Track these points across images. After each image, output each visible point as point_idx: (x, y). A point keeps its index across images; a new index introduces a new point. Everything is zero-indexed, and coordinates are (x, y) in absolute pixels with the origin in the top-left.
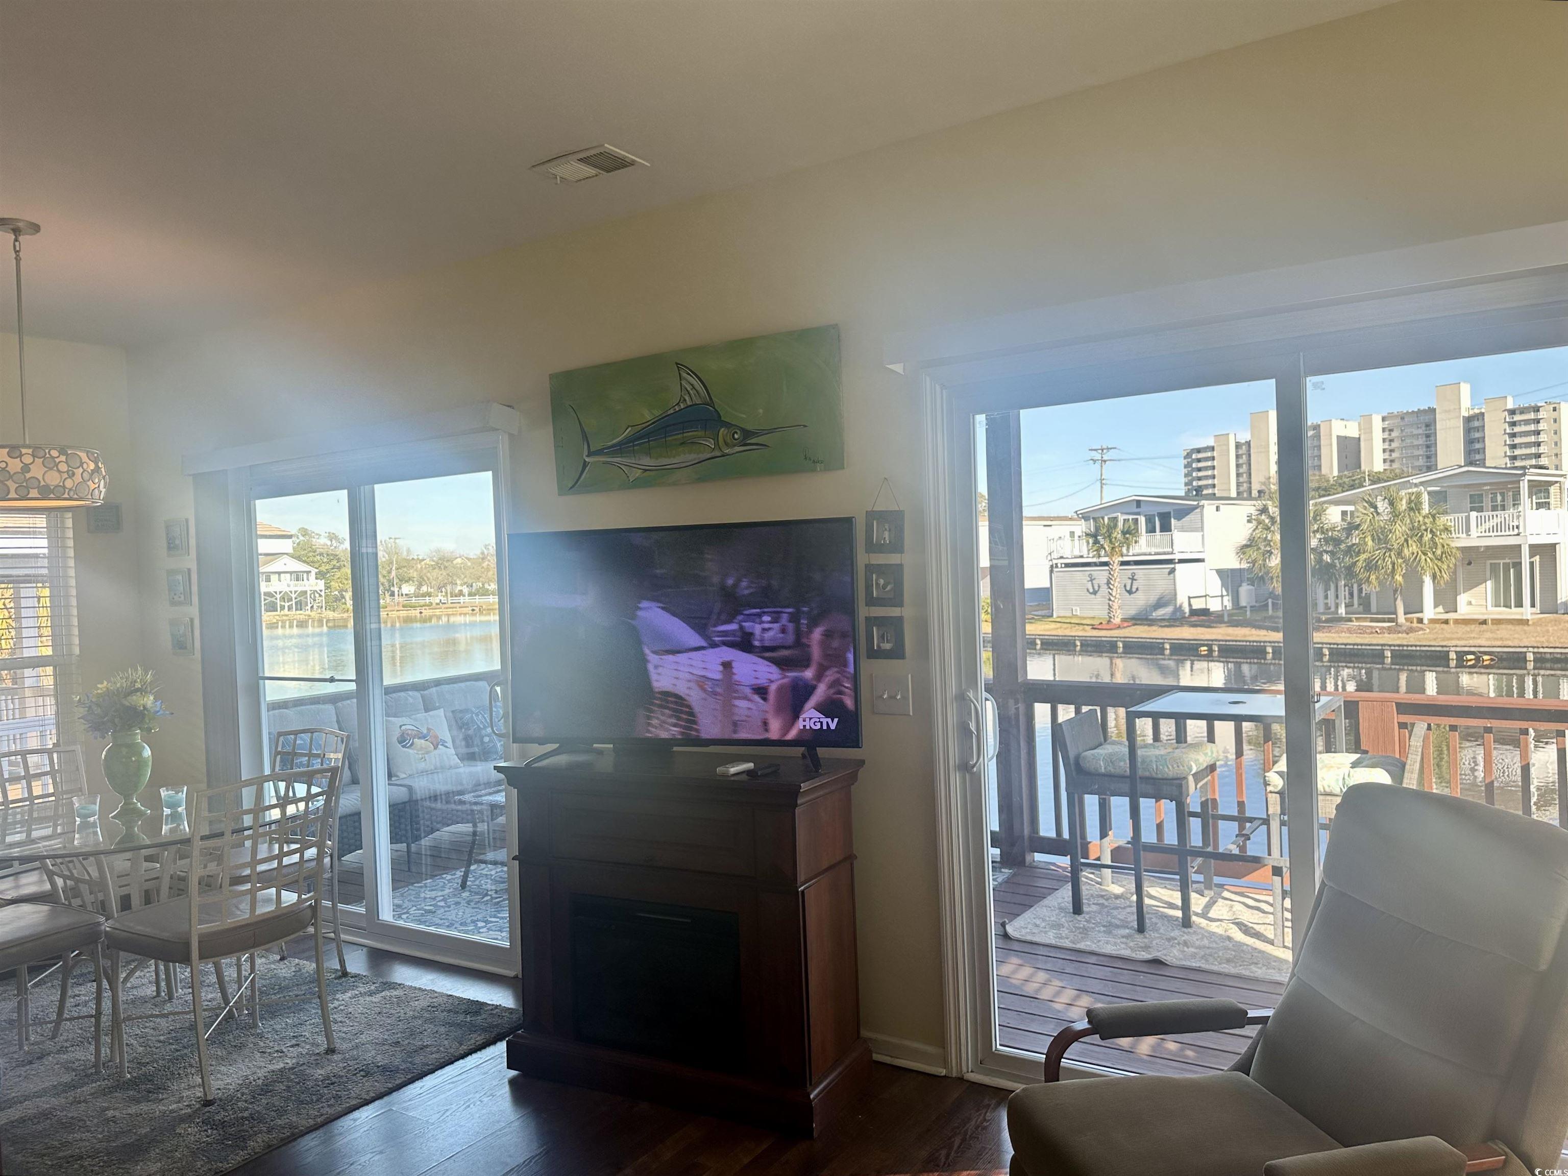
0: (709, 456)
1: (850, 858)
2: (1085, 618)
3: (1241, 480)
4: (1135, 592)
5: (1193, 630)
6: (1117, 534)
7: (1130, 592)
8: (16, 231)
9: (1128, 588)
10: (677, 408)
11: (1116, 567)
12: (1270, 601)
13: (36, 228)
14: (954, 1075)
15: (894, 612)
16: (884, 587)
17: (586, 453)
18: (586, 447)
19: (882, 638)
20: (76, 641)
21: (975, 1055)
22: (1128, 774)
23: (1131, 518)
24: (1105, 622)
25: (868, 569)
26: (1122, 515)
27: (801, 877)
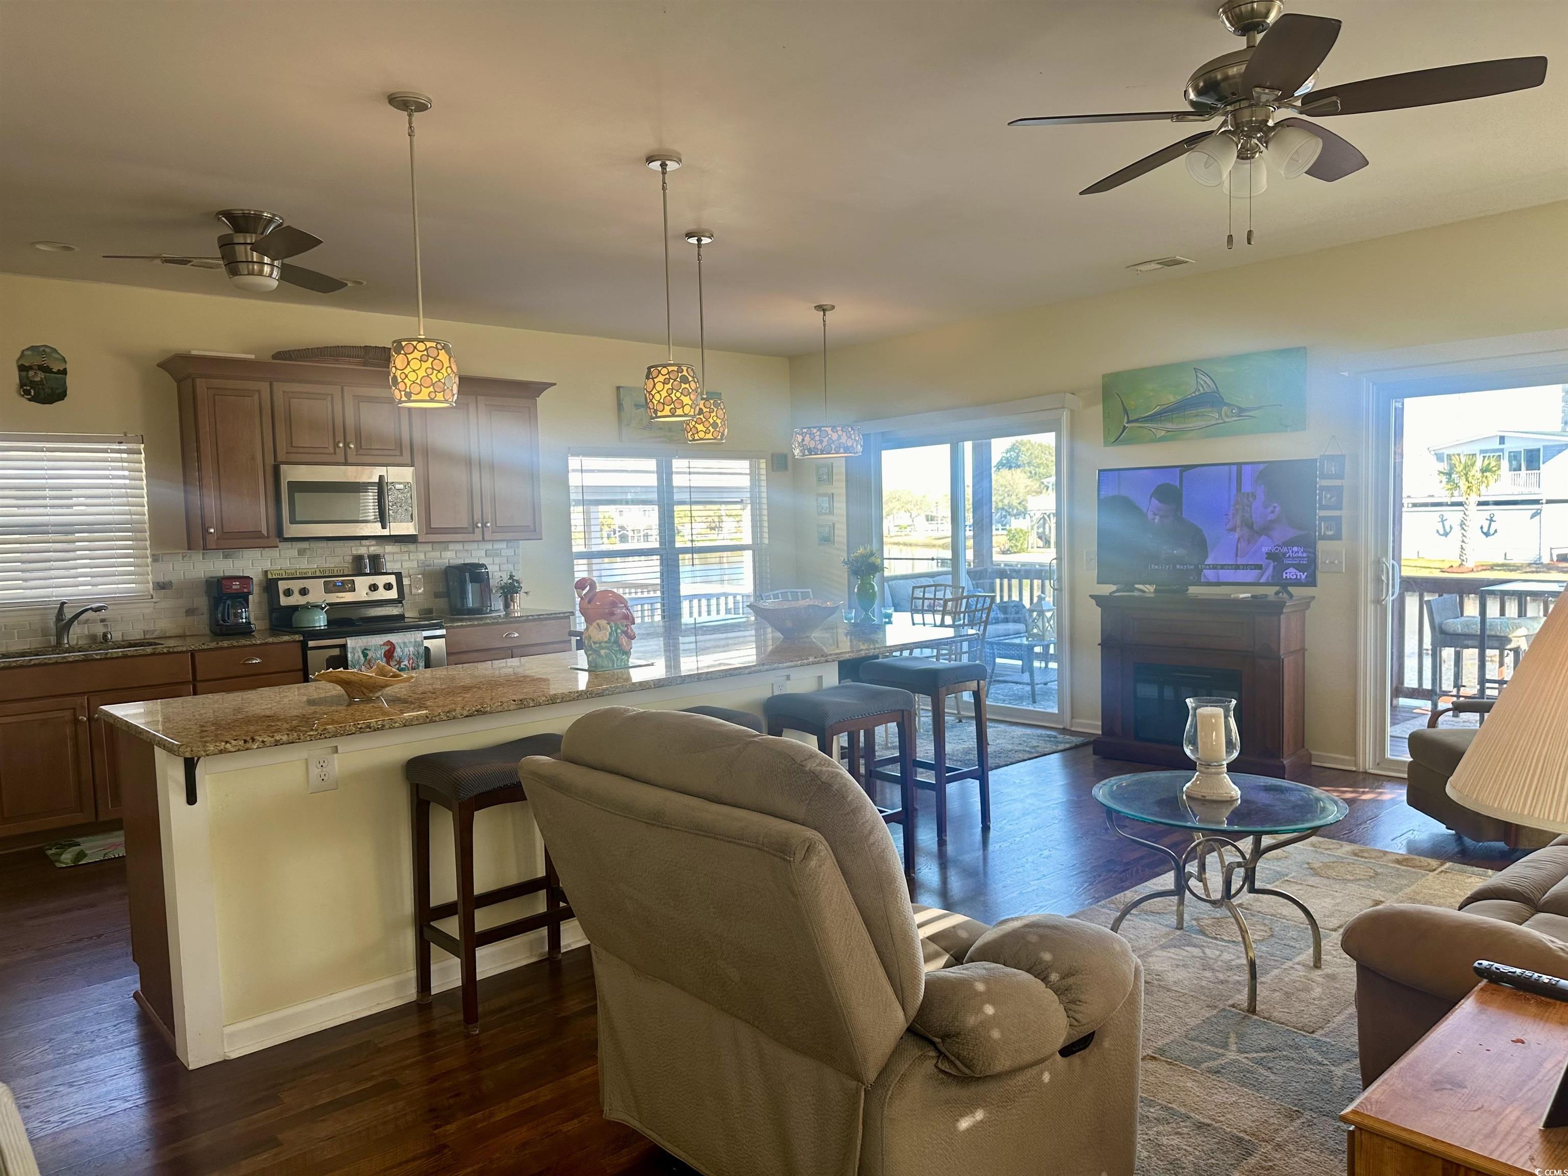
0: (1214, 422)
1: (1303, 651)
2: (1428, 560)
4: (1493, 534)
6: (1475, 472)
7: (1487, 534)
8: (824, 310)
9: (1485, 530)
10: (1193, 395)
11: (1472, 507)
13: (833, 307)
14: (1361, 770)
15: (1336, 513)
16: (1330, 499)
17: (1126, 420)
18: (1127, 417)
19: (1326, 528)
20: (766, 535)
21: (1375, 760)
22: (1479, 633)
23: (1491, 455)
24: (1456, 565)
25: (1323, 488)
26: (1482, 452)
27: (1282, 652)
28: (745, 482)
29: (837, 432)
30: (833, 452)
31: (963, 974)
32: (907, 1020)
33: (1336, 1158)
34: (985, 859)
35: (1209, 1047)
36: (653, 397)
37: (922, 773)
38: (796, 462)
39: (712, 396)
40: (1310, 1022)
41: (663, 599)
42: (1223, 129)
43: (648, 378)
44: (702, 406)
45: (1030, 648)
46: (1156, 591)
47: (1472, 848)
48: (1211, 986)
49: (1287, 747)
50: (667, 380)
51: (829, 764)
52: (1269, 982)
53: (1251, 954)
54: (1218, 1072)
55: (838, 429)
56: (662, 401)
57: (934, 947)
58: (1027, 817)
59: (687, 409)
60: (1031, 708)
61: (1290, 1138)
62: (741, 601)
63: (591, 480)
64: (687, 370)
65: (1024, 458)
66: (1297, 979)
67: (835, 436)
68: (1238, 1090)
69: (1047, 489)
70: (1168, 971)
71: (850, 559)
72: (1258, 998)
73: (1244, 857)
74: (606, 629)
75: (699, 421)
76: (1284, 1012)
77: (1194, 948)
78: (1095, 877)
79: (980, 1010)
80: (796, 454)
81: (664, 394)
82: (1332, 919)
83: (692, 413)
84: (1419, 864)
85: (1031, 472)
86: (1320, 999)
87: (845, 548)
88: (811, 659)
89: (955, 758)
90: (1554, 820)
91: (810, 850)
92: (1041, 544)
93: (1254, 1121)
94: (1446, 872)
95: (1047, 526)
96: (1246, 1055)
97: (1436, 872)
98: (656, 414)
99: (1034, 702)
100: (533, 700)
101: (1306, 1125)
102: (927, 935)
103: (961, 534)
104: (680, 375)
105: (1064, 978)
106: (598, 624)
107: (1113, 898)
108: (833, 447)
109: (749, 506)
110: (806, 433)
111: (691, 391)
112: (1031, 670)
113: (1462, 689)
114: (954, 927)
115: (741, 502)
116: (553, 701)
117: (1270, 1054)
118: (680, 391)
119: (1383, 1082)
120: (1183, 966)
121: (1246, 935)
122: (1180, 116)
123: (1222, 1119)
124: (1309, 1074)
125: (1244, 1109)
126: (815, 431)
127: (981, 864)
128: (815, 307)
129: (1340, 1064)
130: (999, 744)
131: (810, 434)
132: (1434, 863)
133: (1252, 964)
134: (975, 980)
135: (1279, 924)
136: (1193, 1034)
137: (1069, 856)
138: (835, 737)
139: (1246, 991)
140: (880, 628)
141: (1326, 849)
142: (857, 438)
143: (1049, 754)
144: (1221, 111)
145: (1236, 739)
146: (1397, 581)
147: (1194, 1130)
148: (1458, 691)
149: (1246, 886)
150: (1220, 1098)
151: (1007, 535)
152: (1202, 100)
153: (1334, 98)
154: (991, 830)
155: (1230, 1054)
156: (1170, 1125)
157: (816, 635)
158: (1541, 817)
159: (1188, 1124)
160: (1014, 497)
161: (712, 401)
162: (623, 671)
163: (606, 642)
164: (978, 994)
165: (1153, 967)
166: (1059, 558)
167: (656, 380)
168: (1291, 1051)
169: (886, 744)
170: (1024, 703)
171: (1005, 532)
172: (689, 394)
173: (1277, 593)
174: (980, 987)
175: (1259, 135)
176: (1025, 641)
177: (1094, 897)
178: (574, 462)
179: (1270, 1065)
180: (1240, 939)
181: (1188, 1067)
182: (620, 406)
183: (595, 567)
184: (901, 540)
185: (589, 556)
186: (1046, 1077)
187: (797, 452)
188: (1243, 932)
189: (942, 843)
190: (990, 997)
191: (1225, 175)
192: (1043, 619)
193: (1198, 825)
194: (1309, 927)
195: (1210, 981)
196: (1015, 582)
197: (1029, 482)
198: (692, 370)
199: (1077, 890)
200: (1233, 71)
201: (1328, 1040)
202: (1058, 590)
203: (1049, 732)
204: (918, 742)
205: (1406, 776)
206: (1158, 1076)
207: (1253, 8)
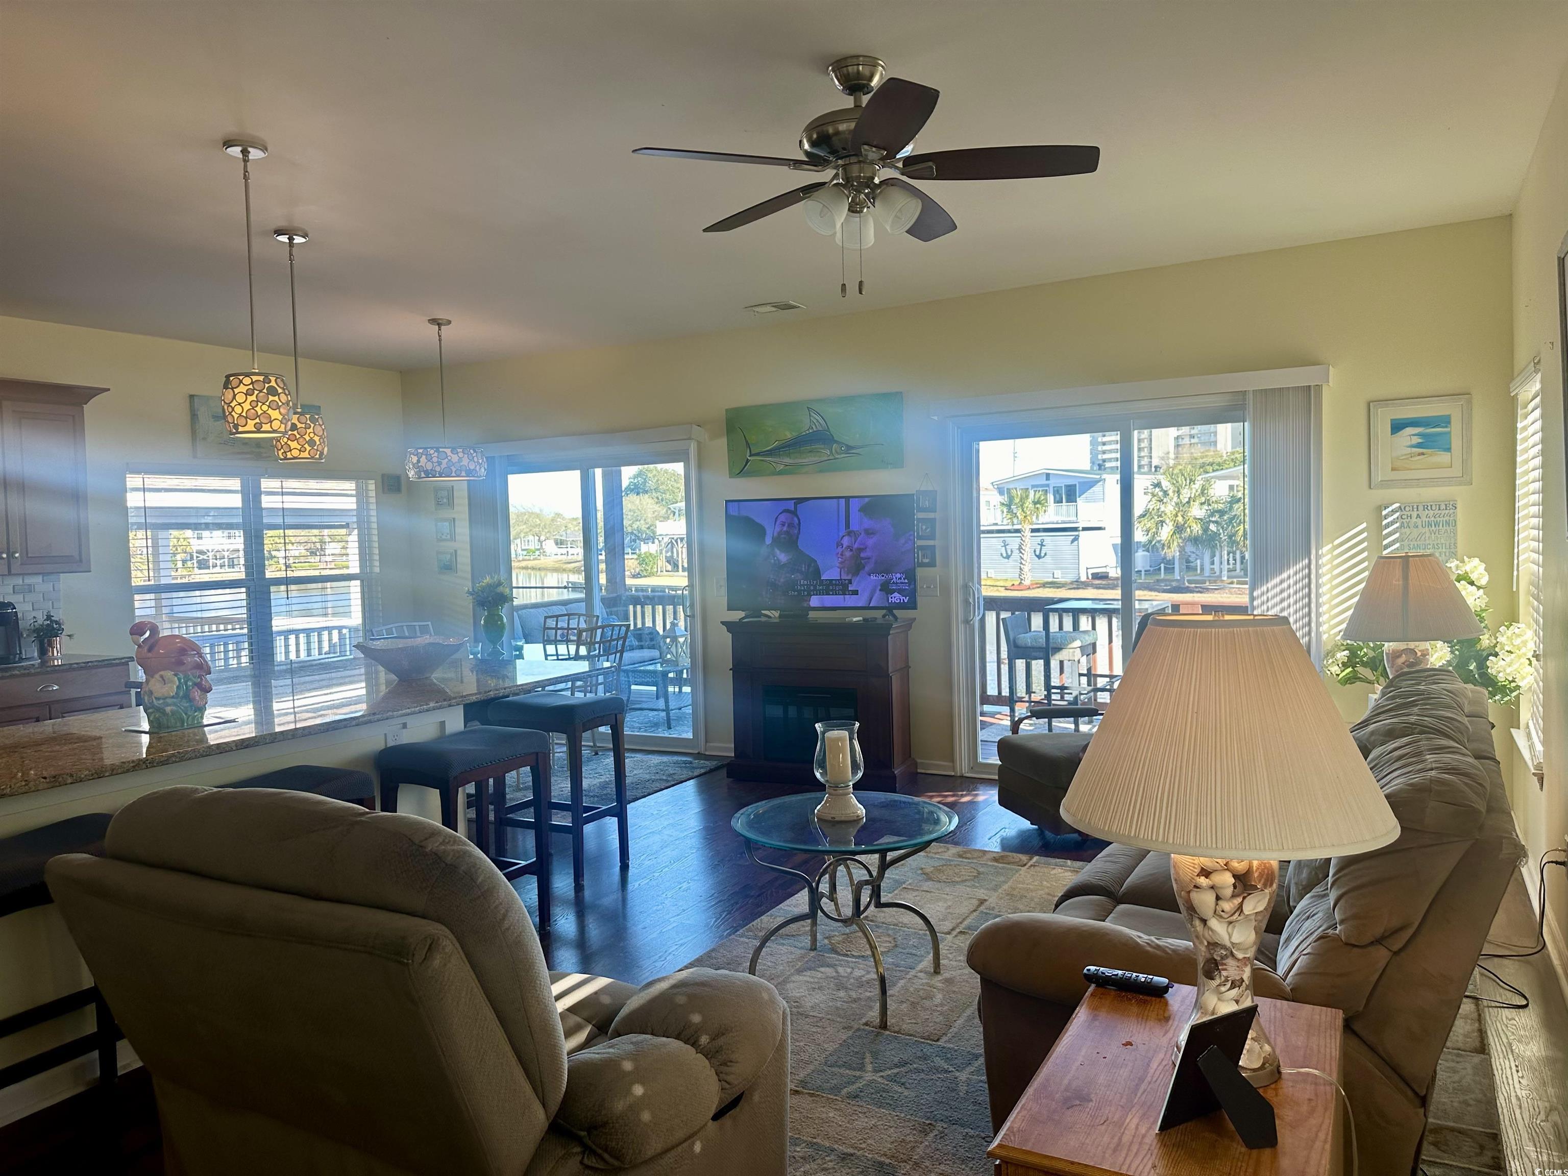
0: (826, 459)
1: (908, 667)
2: (998, 580)
3: (1142, 454)
4: (1044, 557)
5: (1095, 591)
6: (1029, 504)
7: (1039, 557)
8: (439, 325)
9: (1038, 553)
10: (807, 432)
11: (1028, 534)
12: (1162, 565)
13: (449, 322)
14: (959, 775)
15: (931, 543)
16: (926, 529)
17: (748, 454)
18: (748, 451)
19: (923, 556)
20: (377, 564)
21: (969, 765)
22: (1044, 646)
23: (1041, 489)
24: (1017, 583)
25: (918, 520)
26: (1033, 486)
27: (890, 670)
28: (350, 503)
29: (457, 453)
30: (453, 474)
31: (608, 1053)
32: (547, 1117)
33: (967, 1166)
34: (624, 900)
35: (847, 1071)
36: (233, 409)
37: (557, 814)
38: (411, 484)
39: (310, 410)
40: (935, 1029)
41: (250, 637)
42: (835, 182)
43: (226, 387)
44: (295, 421)
45: (665, 674)
46: (780, 616)
47: (1052, 841)
48: (845, 1006)
49: (897, 758)
50: (250, 392)
51: (455, 842)
52: (897, 994)
53: (881, 970)
54: (857, 1096)
55: (459, 450)
56: (244, 414)
57: (574, 1019)
58: (665, 850)
59: (276, 425)
60: (666, 735)
61: (926, 1154)
62: (348, 636)
63: (155, 500)
64: (276, 380)
65: (651, 484)
66: (921, 987)
67: (455, 458)
68: (876, 1112)
69: (674, 515)
70: (805, 996)
71: (476, 590)
72: (888, 1013)
73: (871, 875)
74: (172, 682)
75: (292, 438)
76: (911, 1023)
77: (827, 969)
78: (732, 905)
79: (628, 1091)
80: (411, 476)
81: (247, 406)
82: (946, 923)
83: (282, 429)
84: (1013, 860)
85: (658, 498)
86: (942, 1005)
87: (469, 576)
88: (432, 705)
89: (591, 794)
90: (1157, 840)
91: (432, 946)
92: (669, 567)
93: (892, 1143)
94: (1034, 866)
95: (675, 550)
96: (882, 1074)
97: (1027, 867)
98: (237, 429)
99: (669, 728)
100: (72, 776)
101: (938, 1137)
102: (566, 1007)
103: (594, 560)
104: (267, 385)
105: (714, 1039)
106: (162, 677)
107: (751, 925)
108: (454, 470)
109: (356, 532)
110: (422, 454)
111: (280, 404)
112: (666, 696)
113: (1033, 695)
114: (596, 993)
115: (347, 526)
116: (100, 774)
117: (902, 1069)
118: (267, 403)
119: (1021, 1108)
120: (819, 988)
121: (875, 951)
122: (797, 164)
123: (863, 1146)
124: (938, 1083)
125: (883, 1131)
126: (432, 452)
127: (620, 907)
128: (429, 320)
129: (964, 1068)
130: (636, 774)
131: (426, 455)
132: (1024, 858)
133: (882, 980)
134: (622, 1059)
135: (902, 933)
136: (832, 1059)
137: (708, 885)
138: (460, 789)
139: (877, 1006)
140: (510, 663)
141: (936, 853)
142: (480, 461)
143: (686, 781)
144: (833, 164)
145: (860, 757)
146: (982, 603)
147: (838, 1163)
148: (1030, 697)
149: (873, 902)
150: (860, 1123)
151: (637, 559)
152: (815, 151)
153: (930, 164)
154: (630, 868)
155: (867, 1075)
156: (816, 1162)
157: (436, 676)
158: (1146, 837)
159: (832, 1157)
160: (642, 522)
161: (308, 416)
162: (196, 730)
163: (173, 697)
164: (626, 1074)
165: (791, 994)
166: (691, 586)
167: (236, 391)
168: (920, 1063)
169: (518, 785)
170: (660, 730)
171: (635, 556)
172: (279, 408)
173: (884, 616)
174: (628, 1066)
175: (866, 191)
176: (659, 667)
177: (733, 927)
178: (133, 481)
179: (903, 1080)
180: (869, 953)
181: (829, 1096)
182: (194, 416)
183: (164, 603)
184: (530, 564)
185: (157, 589)
186: (698, 1147)
187: (411, 474)
188: (873, 948)
189: (579, 887)
190: (638, 1076)
191: (838, 225)
192: (676, 646)
193: (828, 847)
194: (928, 932)
195: (844, 1002)
196: (648, 609)
197: (657, 507)
198: (282, 380)
199: (716, 921)
200: (842, 127)
201: (952, 1046)
202: (690, 617)
203: (684, 759)
204: (553, 779)
205: (996, 777)
206: (802, 1111)
207: (858, 70)
